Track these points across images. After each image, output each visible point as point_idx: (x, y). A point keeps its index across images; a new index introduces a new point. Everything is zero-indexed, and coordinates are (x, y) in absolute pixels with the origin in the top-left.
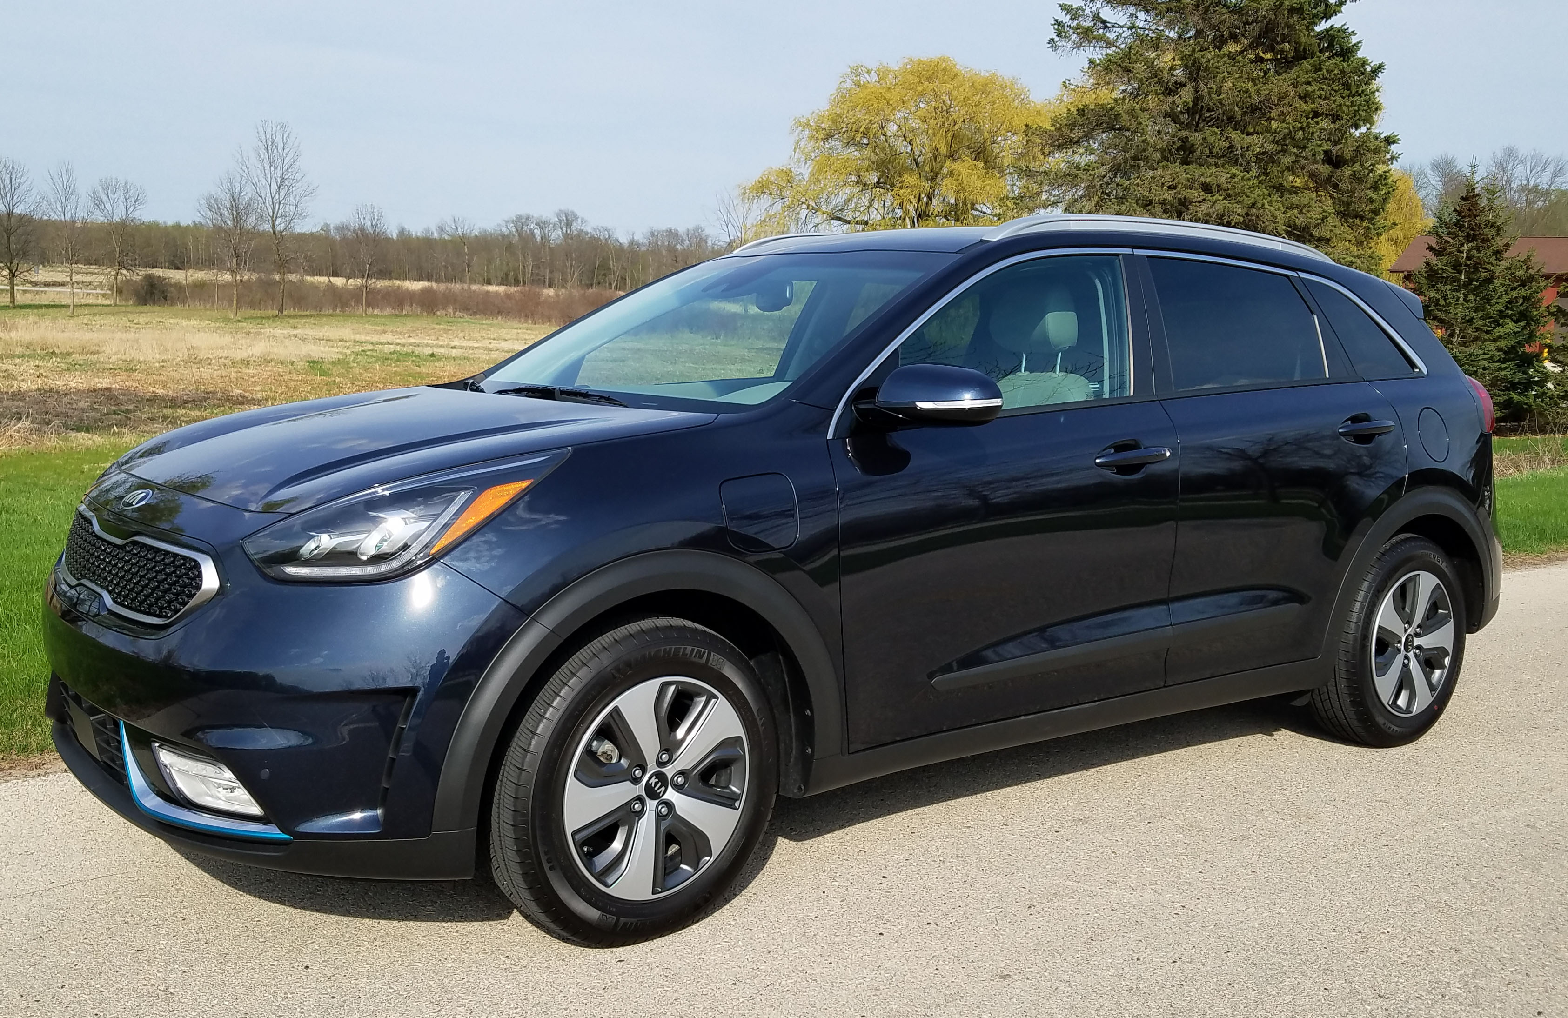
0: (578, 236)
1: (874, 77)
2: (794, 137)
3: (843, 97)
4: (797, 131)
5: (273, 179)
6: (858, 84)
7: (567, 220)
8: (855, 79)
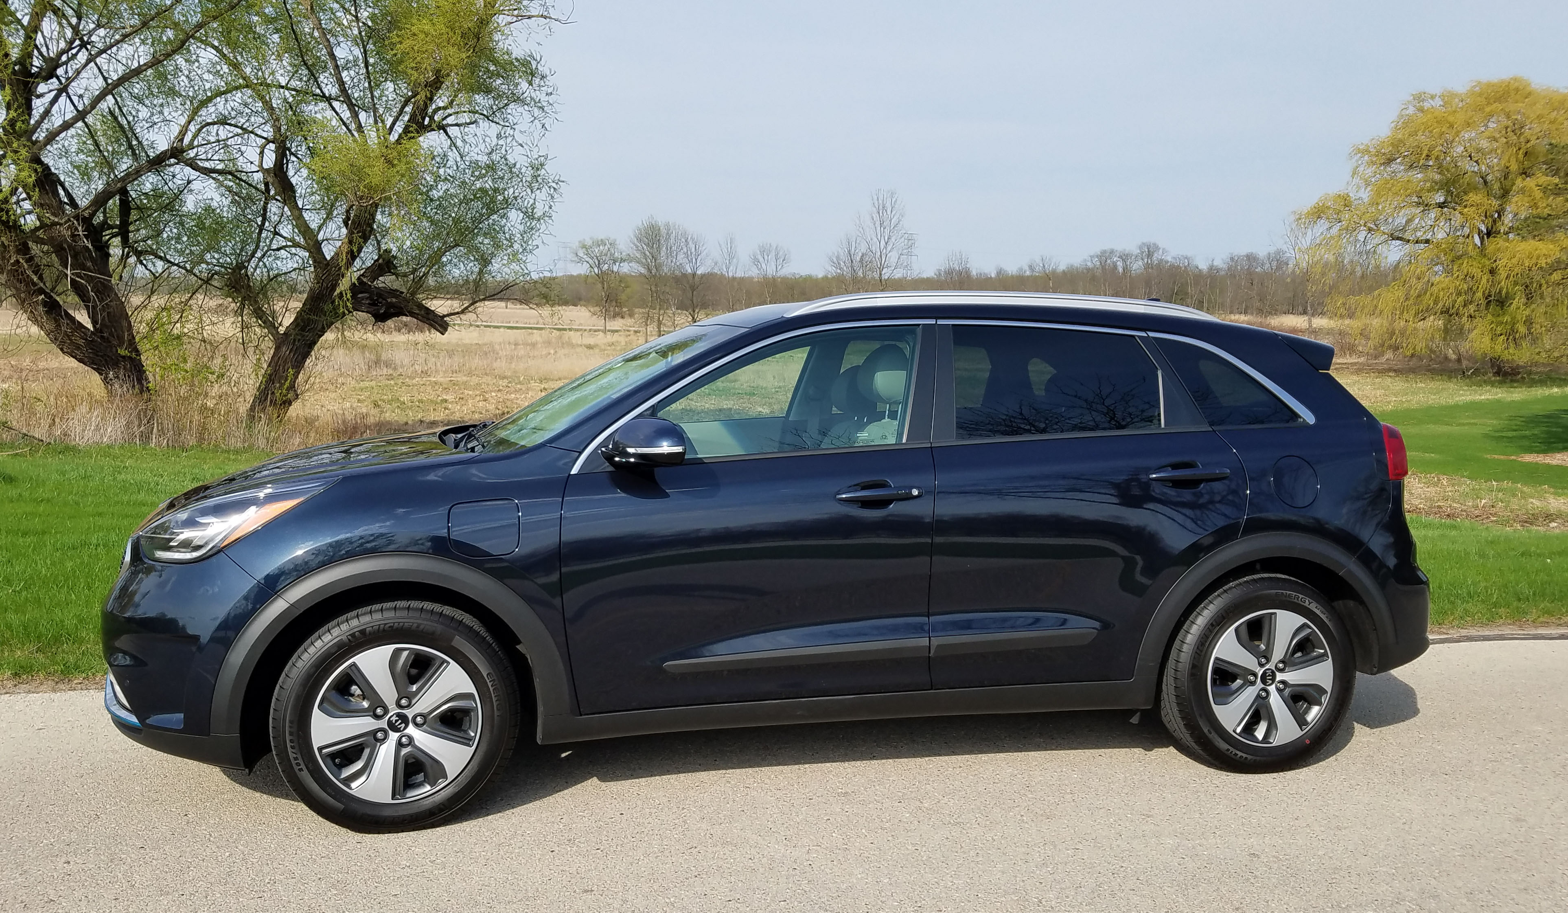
0: (1159, 265)
1: (1438, 102)
2: (1353, 163)
3: (1405, 123)
4: (1356, 158)
5: (882, 237)
6: (1421, 110)
7: (1149, 251)
8: (1418, 105)
